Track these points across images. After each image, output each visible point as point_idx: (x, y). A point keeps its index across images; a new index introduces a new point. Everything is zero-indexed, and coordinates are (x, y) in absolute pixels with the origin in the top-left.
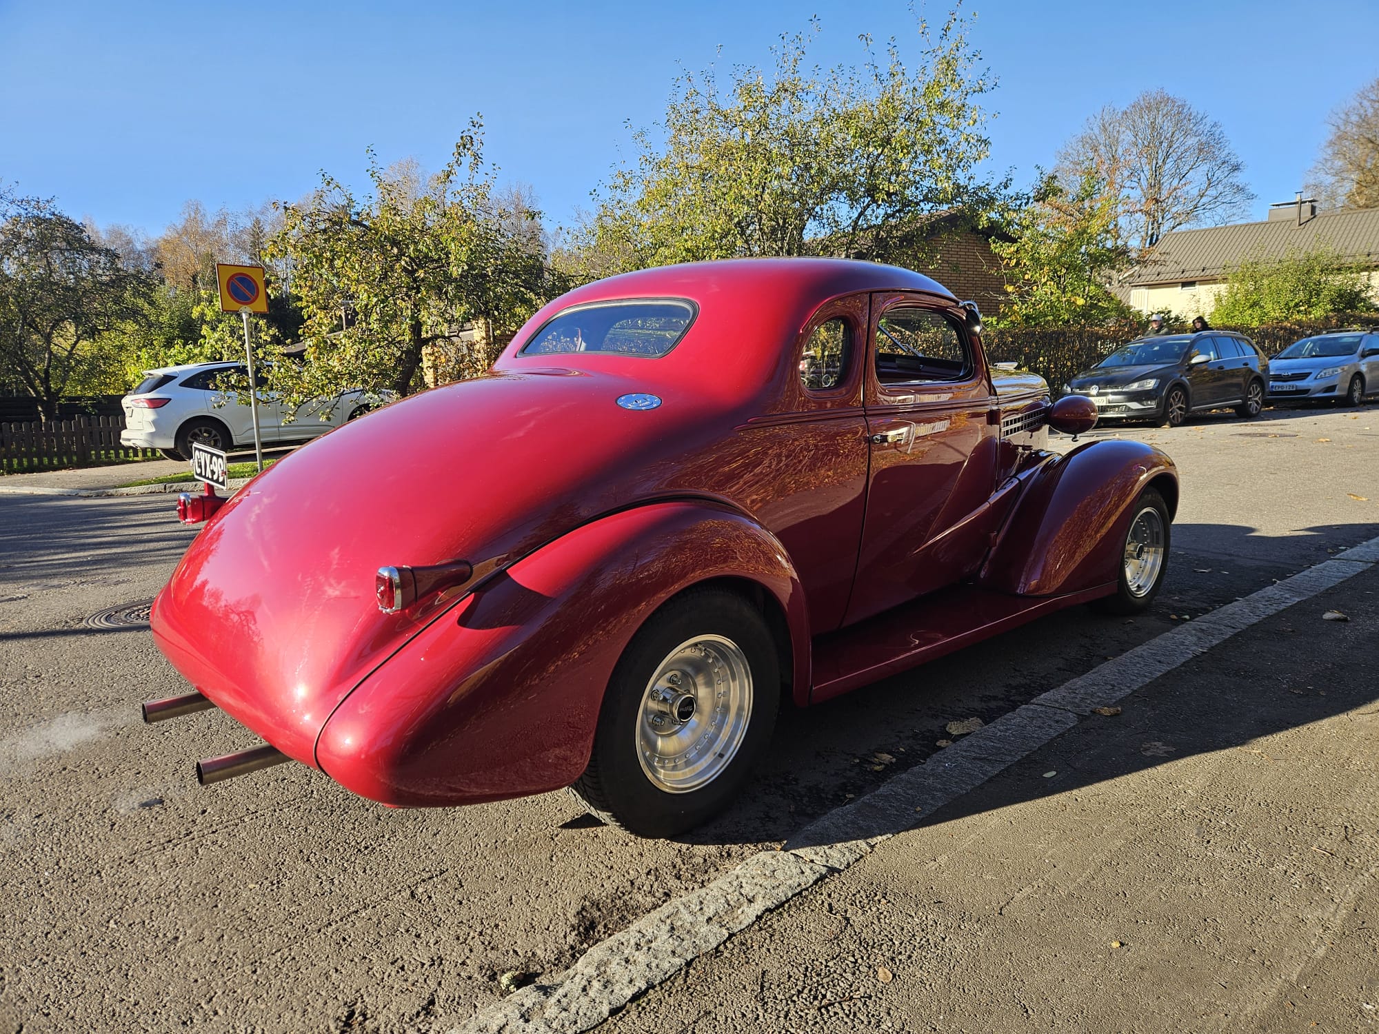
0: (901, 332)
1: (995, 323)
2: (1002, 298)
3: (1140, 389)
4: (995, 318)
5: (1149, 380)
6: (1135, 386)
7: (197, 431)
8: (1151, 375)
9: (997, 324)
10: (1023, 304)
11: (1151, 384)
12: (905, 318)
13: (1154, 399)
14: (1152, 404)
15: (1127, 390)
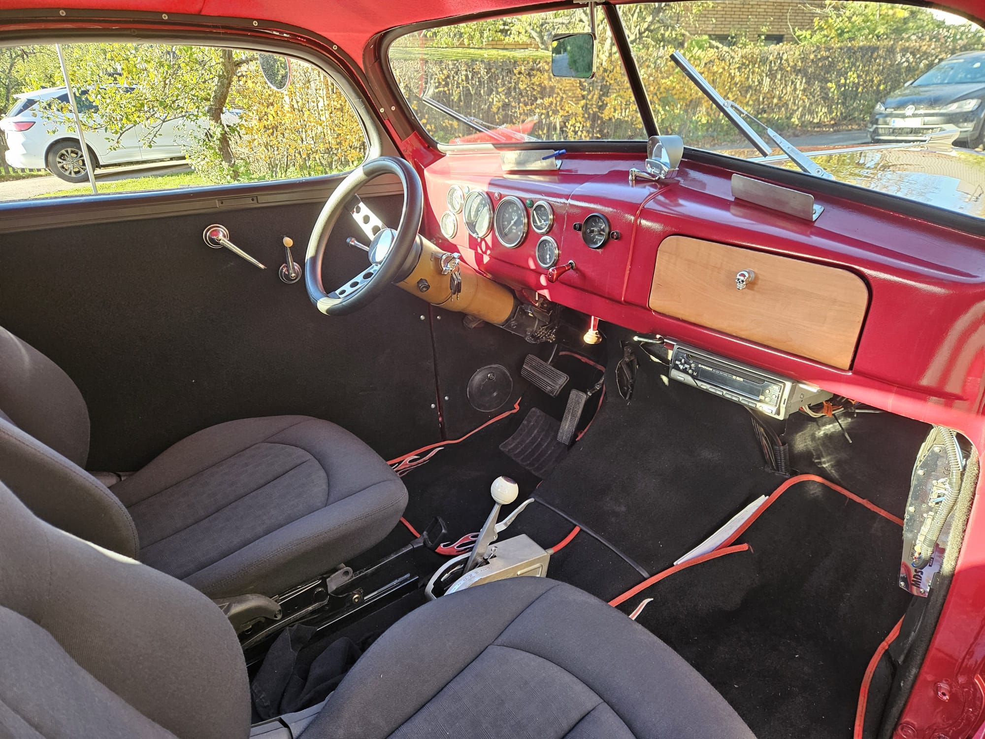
0: (717, 48)
1: (809, 37)
2: (818, 11)
3: (958, 110)
4: (809, 32)
5: (969, 101)
6: (953, 108)
7: (63, 151)
8: (972, 95)
9: (811, 38)
10: (838, 17)
11: (971, 105)
12: (722, 33)
13: (972, 121)
14: (969, 127)
15: (943, 111)
